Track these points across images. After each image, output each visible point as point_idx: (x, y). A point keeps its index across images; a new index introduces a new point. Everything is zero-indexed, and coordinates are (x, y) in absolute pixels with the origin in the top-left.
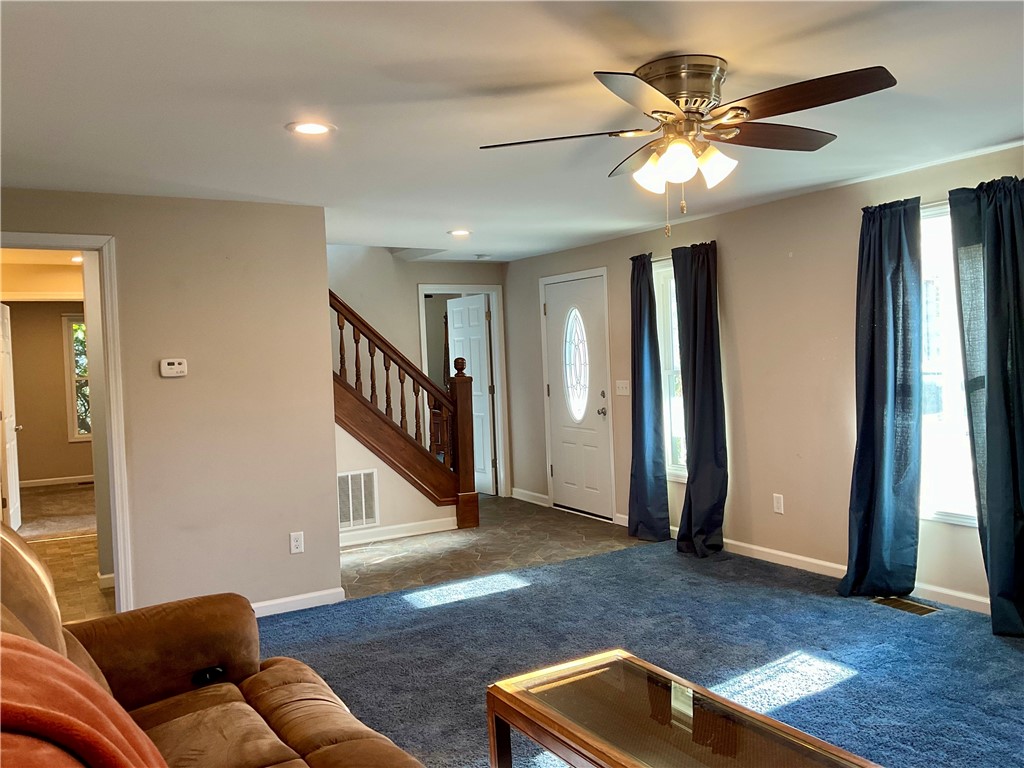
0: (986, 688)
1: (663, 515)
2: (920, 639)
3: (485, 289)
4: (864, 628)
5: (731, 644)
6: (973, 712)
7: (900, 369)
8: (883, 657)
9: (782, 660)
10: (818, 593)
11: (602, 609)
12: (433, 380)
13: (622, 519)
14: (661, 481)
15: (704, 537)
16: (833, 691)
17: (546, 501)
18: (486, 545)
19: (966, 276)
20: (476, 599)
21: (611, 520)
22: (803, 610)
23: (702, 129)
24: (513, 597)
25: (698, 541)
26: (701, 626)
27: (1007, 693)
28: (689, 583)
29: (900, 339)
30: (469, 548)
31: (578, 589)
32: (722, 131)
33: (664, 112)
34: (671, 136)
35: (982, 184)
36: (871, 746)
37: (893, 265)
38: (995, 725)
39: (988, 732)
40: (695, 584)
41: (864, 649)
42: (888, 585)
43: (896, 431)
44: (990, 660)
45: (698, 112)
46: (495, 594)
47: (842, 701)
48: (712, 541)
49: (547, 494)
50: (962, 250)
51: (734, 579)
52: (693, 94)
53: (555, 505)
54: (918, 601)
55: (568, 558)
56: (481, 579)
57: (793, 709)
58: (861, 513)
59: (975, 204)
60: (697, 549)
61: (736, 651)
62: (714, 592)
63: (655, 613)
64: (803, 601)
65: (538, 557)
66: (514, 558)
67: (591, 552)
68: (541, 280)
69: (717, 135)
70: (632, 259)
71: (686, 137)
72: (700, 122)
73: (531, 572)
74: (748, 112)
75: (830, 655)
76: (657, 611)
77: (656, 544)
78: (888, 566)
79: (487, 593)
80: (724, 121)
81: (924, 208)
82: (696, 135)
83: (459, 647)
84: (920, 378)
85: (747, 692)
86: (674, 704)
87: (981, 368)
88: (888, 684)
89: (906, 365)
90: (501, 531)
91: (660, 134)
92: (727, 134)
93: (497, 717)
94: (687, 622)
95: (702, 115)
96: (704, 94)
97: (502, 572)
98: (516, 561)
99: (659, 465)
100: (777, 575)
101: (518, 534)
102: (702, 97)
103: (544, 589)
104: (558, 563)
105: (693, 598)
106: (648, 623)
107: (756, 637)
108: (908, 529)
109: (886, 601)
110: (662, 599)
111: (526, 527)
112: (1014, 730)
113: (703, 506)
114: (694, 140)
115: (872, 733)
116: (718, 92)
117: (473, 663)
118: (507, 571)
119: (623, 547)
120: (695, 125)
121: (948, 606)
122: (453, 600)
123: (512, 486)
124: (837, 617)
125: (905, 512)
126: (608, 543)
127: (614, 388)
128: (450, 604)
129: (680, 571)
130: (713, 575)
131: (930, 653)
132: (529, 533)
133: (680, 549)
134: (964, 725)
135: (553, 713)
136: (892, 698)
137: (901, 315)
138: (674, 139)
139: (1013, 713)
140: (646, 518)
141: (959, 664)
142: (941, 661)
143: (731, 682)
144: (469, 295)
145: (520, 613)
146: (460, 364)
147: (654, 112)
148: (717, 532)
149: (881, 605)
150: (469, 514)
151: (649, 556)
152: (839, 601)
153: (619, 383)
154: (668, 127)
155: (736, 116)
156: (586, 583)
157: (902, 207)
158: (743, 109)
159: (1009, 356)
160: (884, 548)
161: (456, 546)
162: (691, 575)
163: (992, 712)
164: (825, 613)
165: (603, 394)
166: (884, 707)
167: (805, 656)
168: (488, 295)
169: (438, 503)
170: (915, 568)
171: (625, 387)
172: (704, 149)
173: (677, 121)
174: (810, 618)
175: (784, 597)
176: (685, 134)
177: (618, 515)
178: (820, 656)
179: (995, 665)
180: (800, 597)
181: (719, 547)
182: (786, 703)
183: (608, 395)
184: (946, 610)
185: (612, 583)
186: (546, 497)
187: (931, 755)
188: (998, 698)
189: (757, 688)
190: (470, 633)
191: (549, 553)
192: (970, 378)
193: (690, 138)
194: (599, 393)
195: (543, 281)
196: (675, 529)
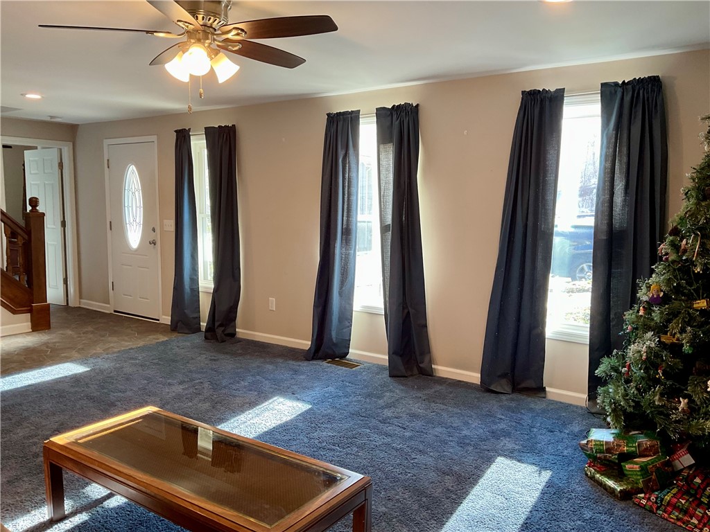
0: (383, 408)
1: (195, 315)
2: (349, 383)
3: (59, 144)
4: (319, 379)
5: (235, 396)
6: (374, 422)
7: (345, 218)
8: (327, 395)
9: (267, 403)
10: (293, 360)
11: (146, 382)
12: (10, 214)
13: (166, 320)
14: (195, 292)
15: (223, 329)
16: (296, 419)
17: (108, 309)
18: (55, 343)
19: (383, 163)
20: (44, 383)
21: (158, 320)
22: (282, 371)
23: (214, 40)
24: (76, 380)
25: (219, 331)
26: (215, 387)
27: (393, 409)
28: (211, 360)
29: (346, 199)
30: (40, 346)
31: (128, 369)
32: (229, 44)
33: (186, 22)
34: (193, 41)
35: (394, 105)
36: (315, 449)
37: (343, 152)
38: (385, 429)
39: (381, 433)
40: (215, 360)
41: (317, 392)
42: (334, 352)
43: (342, 257)
44: (386, 391)
45: (211, 27)
46: (60, 378)
47: (300, 425)
48: (229, 331)
49: (109, 304)
50: (382, 146)
51: (241, 355)
52: (209, 13)
53: (115, 311)
54: (351, 360)
55: (123, 349)
56: (49, 368)
57: (270, 433)
58: (320, 309)
59: (390, 118)
60: (218, 337)
61: (238, 400)
62: (227, 364)
63: (184, 382)
64: (283, 365)
65: (98, 349)
66: (79, 351)
67: (141, 343)
68: (104, 140)
69: (226, 46)
70: (176, 131)
71: (204, 44)
72: (213, 34)
73: (92, 360)
74: (246, 33)
75: (296, 397)
76: (186, 380)
77: (190, 335)
78: (334, 340)
79: (53, 377)
80: (230, 36)
81: (362, 118)
82: (210, 44)
83: (26, 418)
84: (356, 224)
85: (242, 426)
86: (200, 443)
87: (389, 219)
88: (329, 411)
89: (348, 216)
90: (69, 332)
91: (184, 38)
92: (234, 46)
93: (51, 463)
94: (206, 385)
95: (215, 30)
96: (216, 14)
97: (68, 362)
98: (80, 353)
99: (194, 280)
100: (269, 350)
101: (84, 333)
102: (214, 16)
103: (101, 371)
104: (114, 353)
105: (212, 369)
106: (179, 389)
107: (251, 390)
108: (346, 318)
109: (333, 362)
110: (191, 371)
111: (90, 329)
112: (395, 430)
113: (223, 307)
114: (209, 46)
115: (316, 441)
116: (226, 15)
117: (38, 429)
118: (72, 361)
119: (166, 339)
120: (210, 36)
121: (366, 362)
122: (24, 385)
123: (81, 297)
124: (303, 374)
125: (345, 307)
126: (154, 337)
127: (162, 226)
128: (22, 388)
129: (204, 352)
130: (227, 353)
131: (354, 390)
132: (92, 332)
133: (206, 338)
134: (368, 431)
135: (95, 454)
136: (330, 419)
137: (347, 184)
138: (194, 43)
139: (395, 421)
140: (183, 318)
141: (369, 395)
142: (360, 395)
143: (232, 421)
144: (43, 148)
145: (80, 390)
146: (34, 202)
147: (178, 21)
148: (232, 324)
149: (329, 365)
150: (41, 319)
151: (184, 344)
152: (306, 363)
153: (166, 221)
154: (190, 34)
155: (238, 34)
156: (135, 365)
157: (349, 116)
158: (242, 30)
159: (404, 212)
160: (333, 329)
161: (30, 344)
162: (212, 354)
163: (384, 421)
164: (296, 372)
165: (154, 230)
166: (325, 426)
167: (281, 400)
168: (61, 149)
169: (14, 312)
170: (350, 340)
171: (170, 225)
172: (216, 54)
173: (196, 31)
174: (287, 375)
175: (272, 363)
176: (202, 41)
177: (164, 317)
178: (290, 399)
179: (388, 394)
180: (282, 363)
181: (233, 335)
182: (266, 430)
183: (158, 230)
184: (365, 365)
185: (154, 364)
186: (108, 306)
187: (348, 450)
188: (388, 413)
189: (249, 423)
190: (37, 408)
191: (107, 346)
192: (383, 225)
193: (206, 45)
194: (150, 228)
195: (106, 142)
196: (204, 324)
